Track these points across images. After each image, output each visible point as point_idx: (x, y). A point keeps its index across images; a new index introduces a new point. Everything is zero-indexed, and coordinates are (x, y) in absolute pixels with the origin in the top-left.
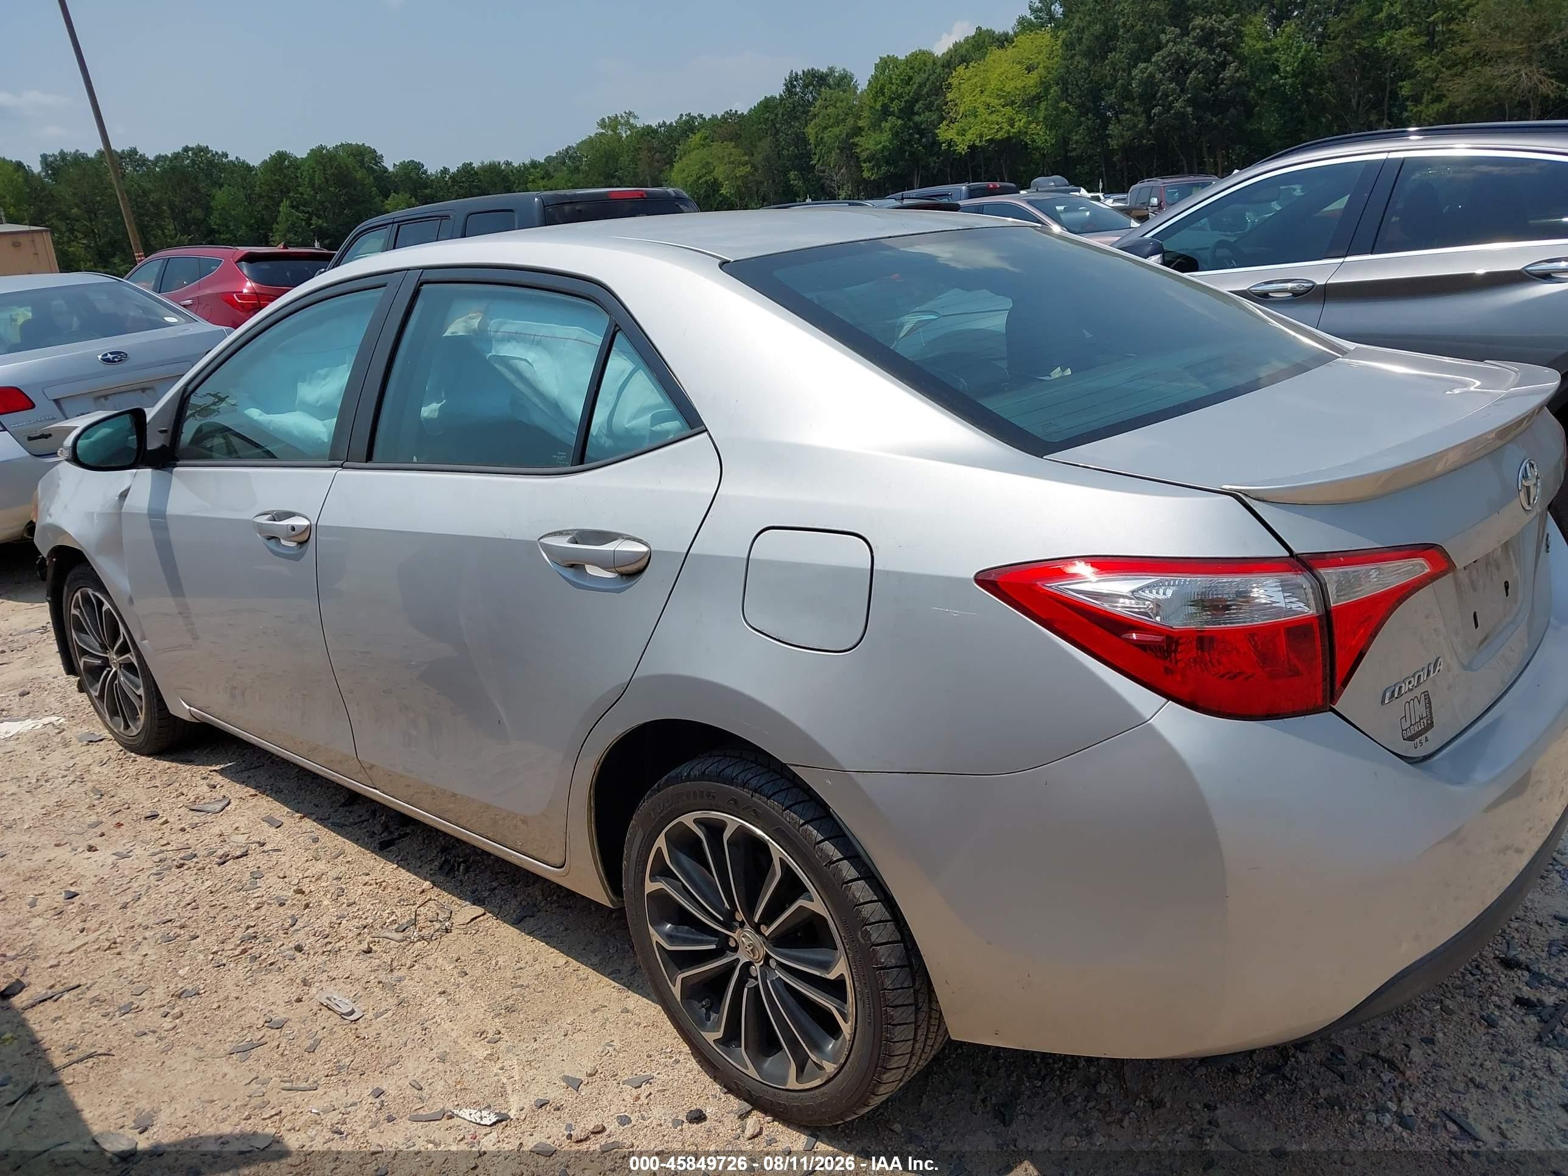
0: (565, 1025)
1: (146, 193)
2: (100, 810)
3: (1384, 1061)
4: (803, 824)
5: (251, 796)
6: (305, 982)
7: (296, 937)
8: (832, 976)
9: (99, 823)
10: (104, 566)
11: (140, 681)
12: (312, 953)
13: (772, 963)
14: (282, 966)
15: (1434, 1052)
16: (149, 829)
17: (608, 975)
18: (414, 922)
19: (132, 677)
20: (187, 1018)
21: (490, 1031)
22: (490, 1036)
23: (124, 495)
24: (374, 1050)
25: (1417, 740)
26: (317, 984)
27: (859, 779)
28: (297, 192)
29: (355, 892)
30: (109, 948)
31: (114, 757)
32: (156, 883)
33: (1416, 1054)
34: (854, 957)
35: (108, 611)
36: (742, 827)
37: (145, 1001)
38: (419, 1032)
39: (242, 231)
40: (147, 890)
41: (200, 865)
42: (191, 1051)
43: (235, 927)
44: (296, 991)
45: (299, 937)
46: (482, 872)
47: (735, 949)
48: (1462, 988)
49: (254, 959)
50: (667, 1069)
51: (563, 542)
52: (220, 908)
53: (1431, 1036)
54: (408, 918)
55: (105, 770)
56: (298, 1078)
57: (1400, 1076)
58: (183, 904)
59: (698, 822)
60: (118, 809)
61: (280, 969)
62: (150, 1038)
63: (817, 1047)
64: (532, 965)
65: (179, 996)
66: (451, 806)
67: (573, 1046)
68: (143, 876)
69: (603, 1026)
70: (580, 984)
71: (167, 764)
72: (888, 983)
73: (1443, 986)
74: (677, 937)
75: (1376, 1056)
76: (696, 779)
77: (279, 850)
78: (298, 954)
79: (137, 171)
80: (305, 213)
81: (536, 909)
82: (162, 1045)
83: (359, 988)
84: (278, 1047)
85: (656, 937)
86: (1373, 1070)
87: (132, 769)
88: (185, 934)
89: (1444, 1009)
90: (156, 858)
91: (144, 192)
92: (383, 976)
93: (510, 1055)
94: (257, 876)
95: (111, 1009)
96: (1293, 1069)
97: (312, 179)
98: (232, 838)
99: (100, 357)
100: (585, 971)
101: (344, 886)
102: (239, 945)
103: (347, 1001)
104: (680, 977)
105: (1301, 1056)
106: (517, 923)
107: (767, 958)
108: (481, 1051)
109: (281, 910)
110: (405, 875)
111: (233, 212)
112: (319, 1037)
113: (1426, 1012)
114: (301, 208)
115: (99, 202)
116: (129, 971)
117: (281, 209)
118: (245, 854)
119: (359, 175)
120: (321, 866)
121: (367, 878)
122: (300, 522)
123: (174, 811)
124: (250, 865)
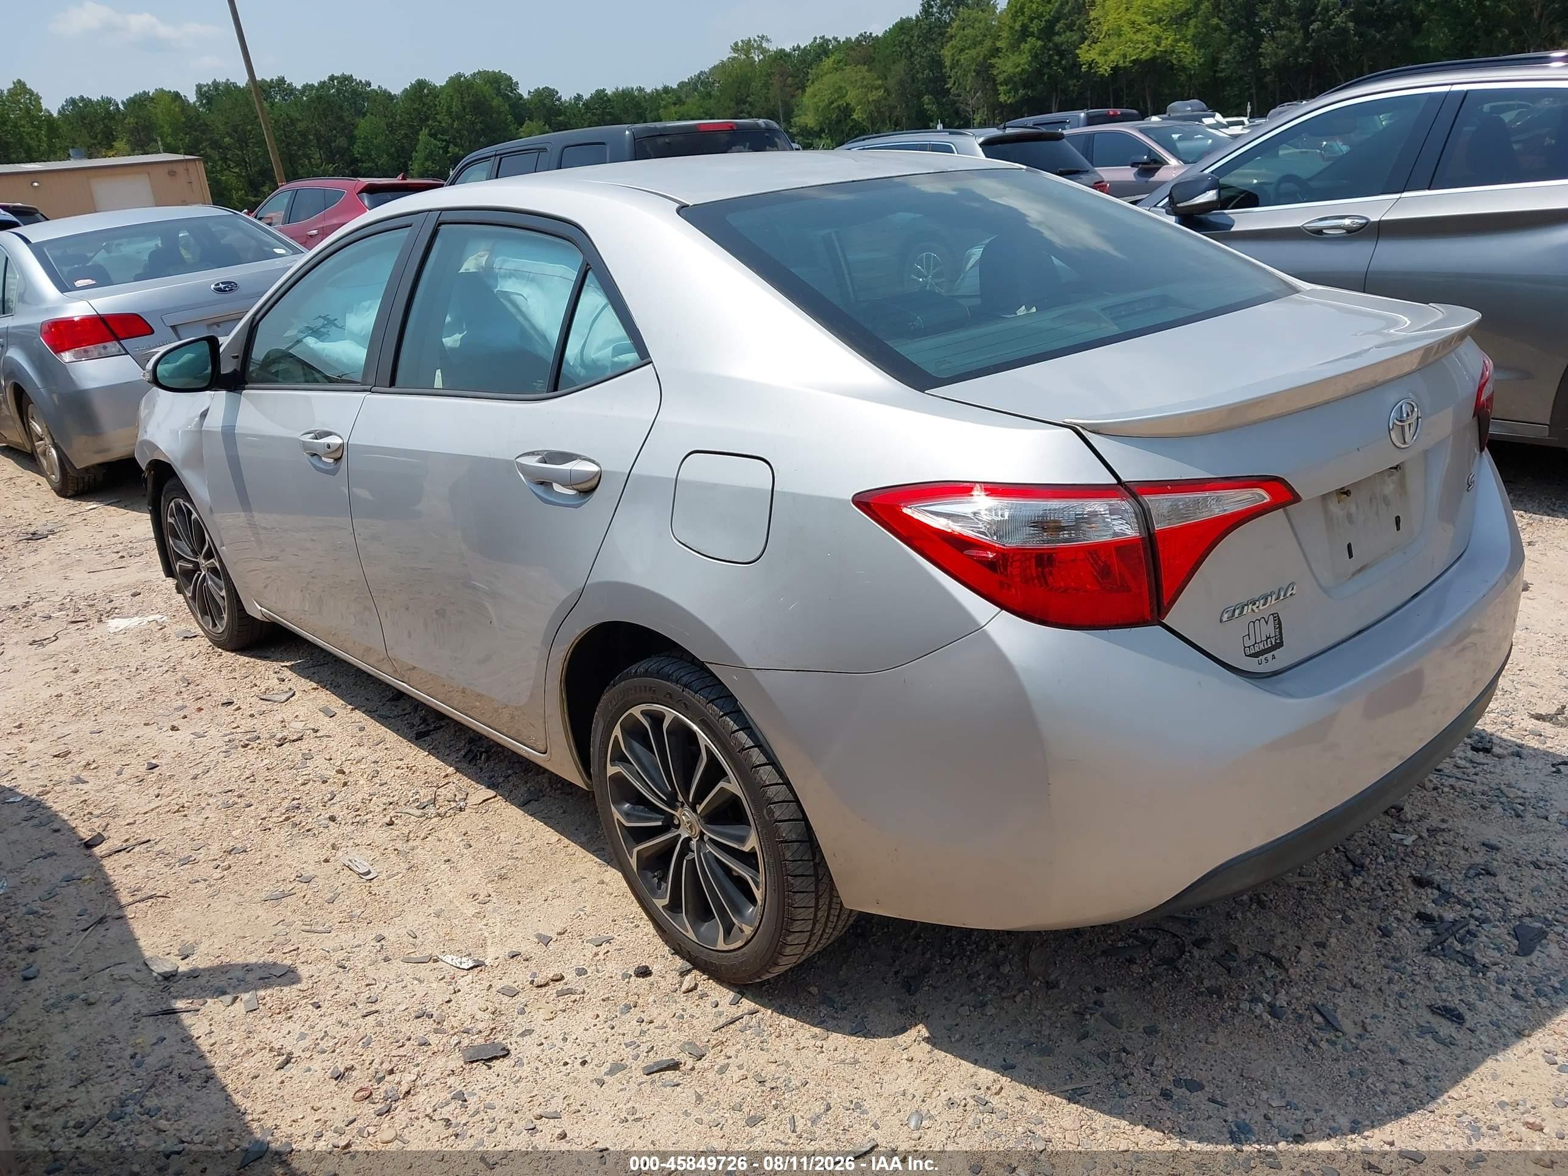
0: (547, 892)
1: (293, 122)
2: (185, 696)
3: (1272, 959)
4: (722, 716)
5: (313, 689)
6: (333, 847)
7: (332, 809)
8: (746, 848)
9: (184, 707)
10: (190, 478)
11: (222, 583)
12: (343, 823)
13: (706, 838)
14: (316, 832)
15: (1323, 954)
16: (224, 713)
17: (593, 853)
18: (434, 802)
19: (216, 579)
20: (233, 870)
21: (482, 895)
22: (481, 898)
23: (204, 415)
24: (382, 905)
25: (1262, 658)
26: (344, 849)
27: (756, 673)
28: (435, 119)
29: (386, 775)
30: (178, 811)
31: (204, 651)
32: (224, 759)
33: (1305, 955)
34: (761, 831)
35: (196, 520)
36: (676, 718)
37: (201, 856)
38: (422, 892)
39: (384, 160)
40: (215, 766)
41: (262, 746)
42: (234, 897)
43: (283, 799)
44: (326, 853)
45: (334, 810)
46: (501, 761)
47: (678, 826)
48: (1368, 901)
49: (295, 825)
50: (626, 932)
51: (532, 462)
52: (273, 782)
53: (1324, 940)
54: (430, 798)
55: (194, 662)
56: (317, 923)
57: (1284, 974)
58: (243, 777)
59: (643, 713)
60: (200, 696)
61: (315, 834)
62: (201, 885)
63: (738, 912)
64: (529, 841)
65: (230, 852)
66: (478, 704)
67: (550, 910)
68: (214, 753)
69: (579, 894)
70: (567, 858)
71: (247, 659)
72: (788, 855)
73: (1351, 899)
74: (633, 815)
75: (1266, 955)
76: (641, 676)
77: (329, 736)
78: (332, 823)
79: (286, 100)
80: (443, 141)
81: (541, 795)
82: (211, 891)
83: (378, 854)
84: (304, 896)
85: (617, 815)
86: (1260, 967)
87: (217, 662)
88: (242, 802)
89: (1347, 919)
90: (226, 739)
91: (292, 120)
92: (399, 845)
93: (495, 914)
94: (307, 757)
95: (173, 861)
96: (1186, 962)
97: (449, 108)
98: (291, 725)
99: (213, 286)
100: (574, 848)
101: (379, 769)
102: (284, 814)
103: (366, 864)
104: (635, 850)
105: (1196, 952)
106: (523, 805)
107: (702, 834)
108: (471, 909)
109: (323, 786)
110: (433, 761)
111: (375, 141)
112: (338, 891)
113: (1327, 920)
114: (439, 136)
115: (250, 132)
116: (192, 831)
117: (420, 137)
118: (300, 739)
119: (495, 103)
120: (363, 751)
121: (400, 763)
122: (334, 440)
123: (246, 698)
124: (303, 747)
